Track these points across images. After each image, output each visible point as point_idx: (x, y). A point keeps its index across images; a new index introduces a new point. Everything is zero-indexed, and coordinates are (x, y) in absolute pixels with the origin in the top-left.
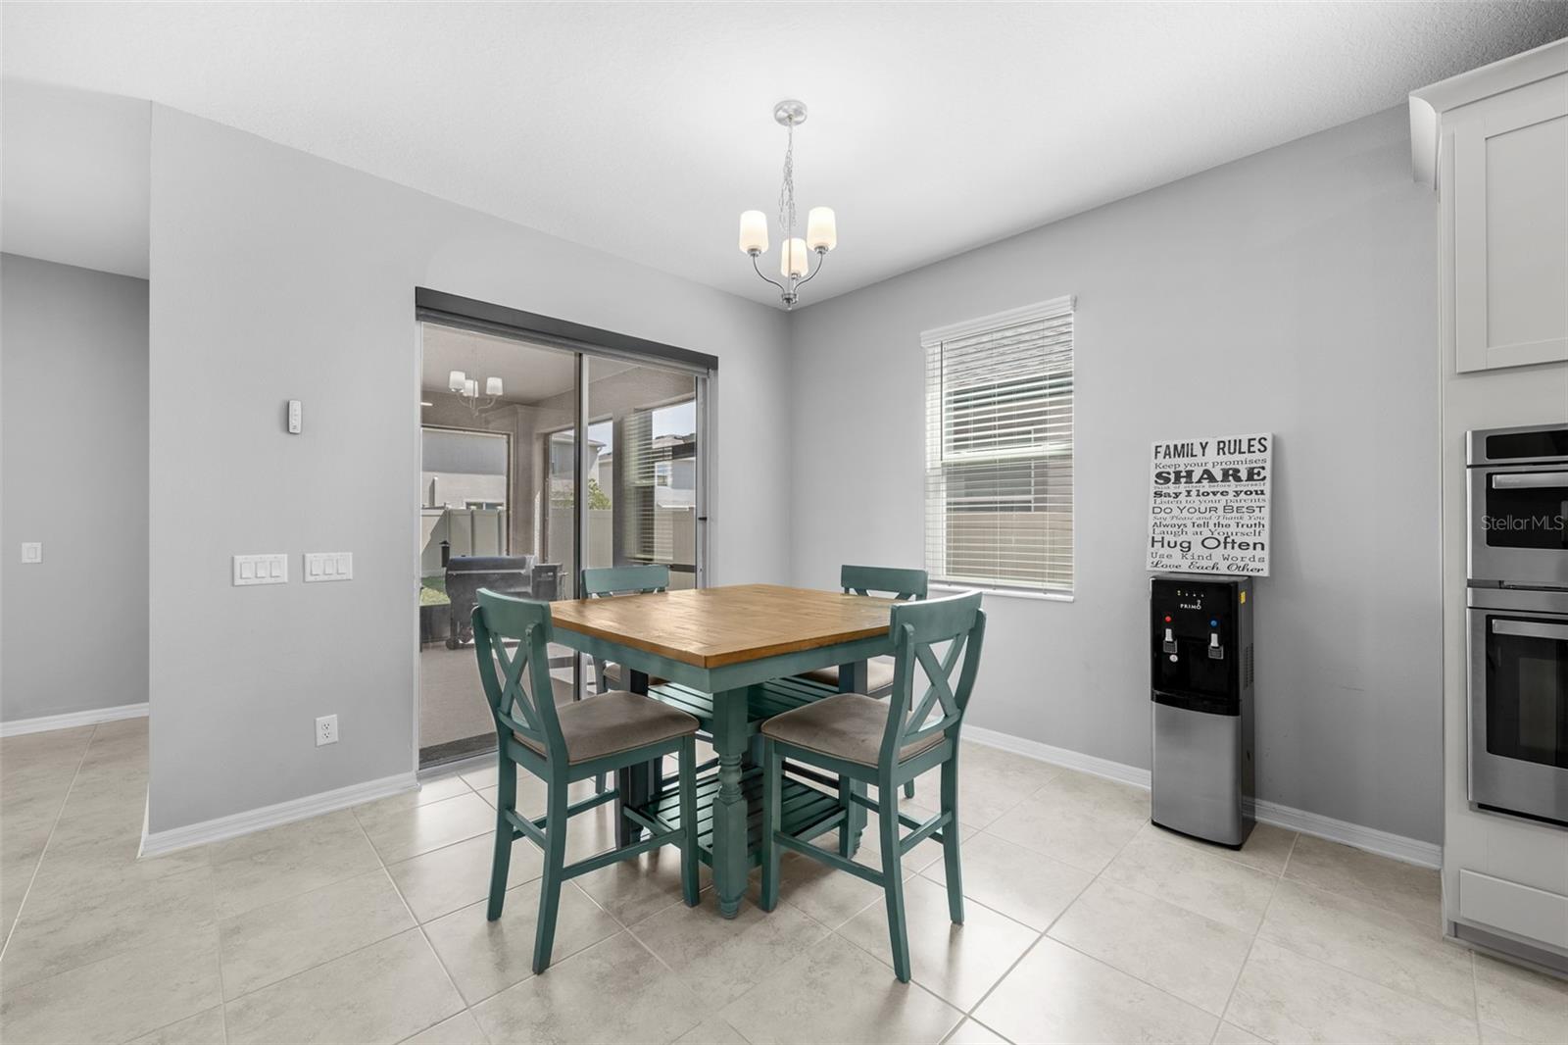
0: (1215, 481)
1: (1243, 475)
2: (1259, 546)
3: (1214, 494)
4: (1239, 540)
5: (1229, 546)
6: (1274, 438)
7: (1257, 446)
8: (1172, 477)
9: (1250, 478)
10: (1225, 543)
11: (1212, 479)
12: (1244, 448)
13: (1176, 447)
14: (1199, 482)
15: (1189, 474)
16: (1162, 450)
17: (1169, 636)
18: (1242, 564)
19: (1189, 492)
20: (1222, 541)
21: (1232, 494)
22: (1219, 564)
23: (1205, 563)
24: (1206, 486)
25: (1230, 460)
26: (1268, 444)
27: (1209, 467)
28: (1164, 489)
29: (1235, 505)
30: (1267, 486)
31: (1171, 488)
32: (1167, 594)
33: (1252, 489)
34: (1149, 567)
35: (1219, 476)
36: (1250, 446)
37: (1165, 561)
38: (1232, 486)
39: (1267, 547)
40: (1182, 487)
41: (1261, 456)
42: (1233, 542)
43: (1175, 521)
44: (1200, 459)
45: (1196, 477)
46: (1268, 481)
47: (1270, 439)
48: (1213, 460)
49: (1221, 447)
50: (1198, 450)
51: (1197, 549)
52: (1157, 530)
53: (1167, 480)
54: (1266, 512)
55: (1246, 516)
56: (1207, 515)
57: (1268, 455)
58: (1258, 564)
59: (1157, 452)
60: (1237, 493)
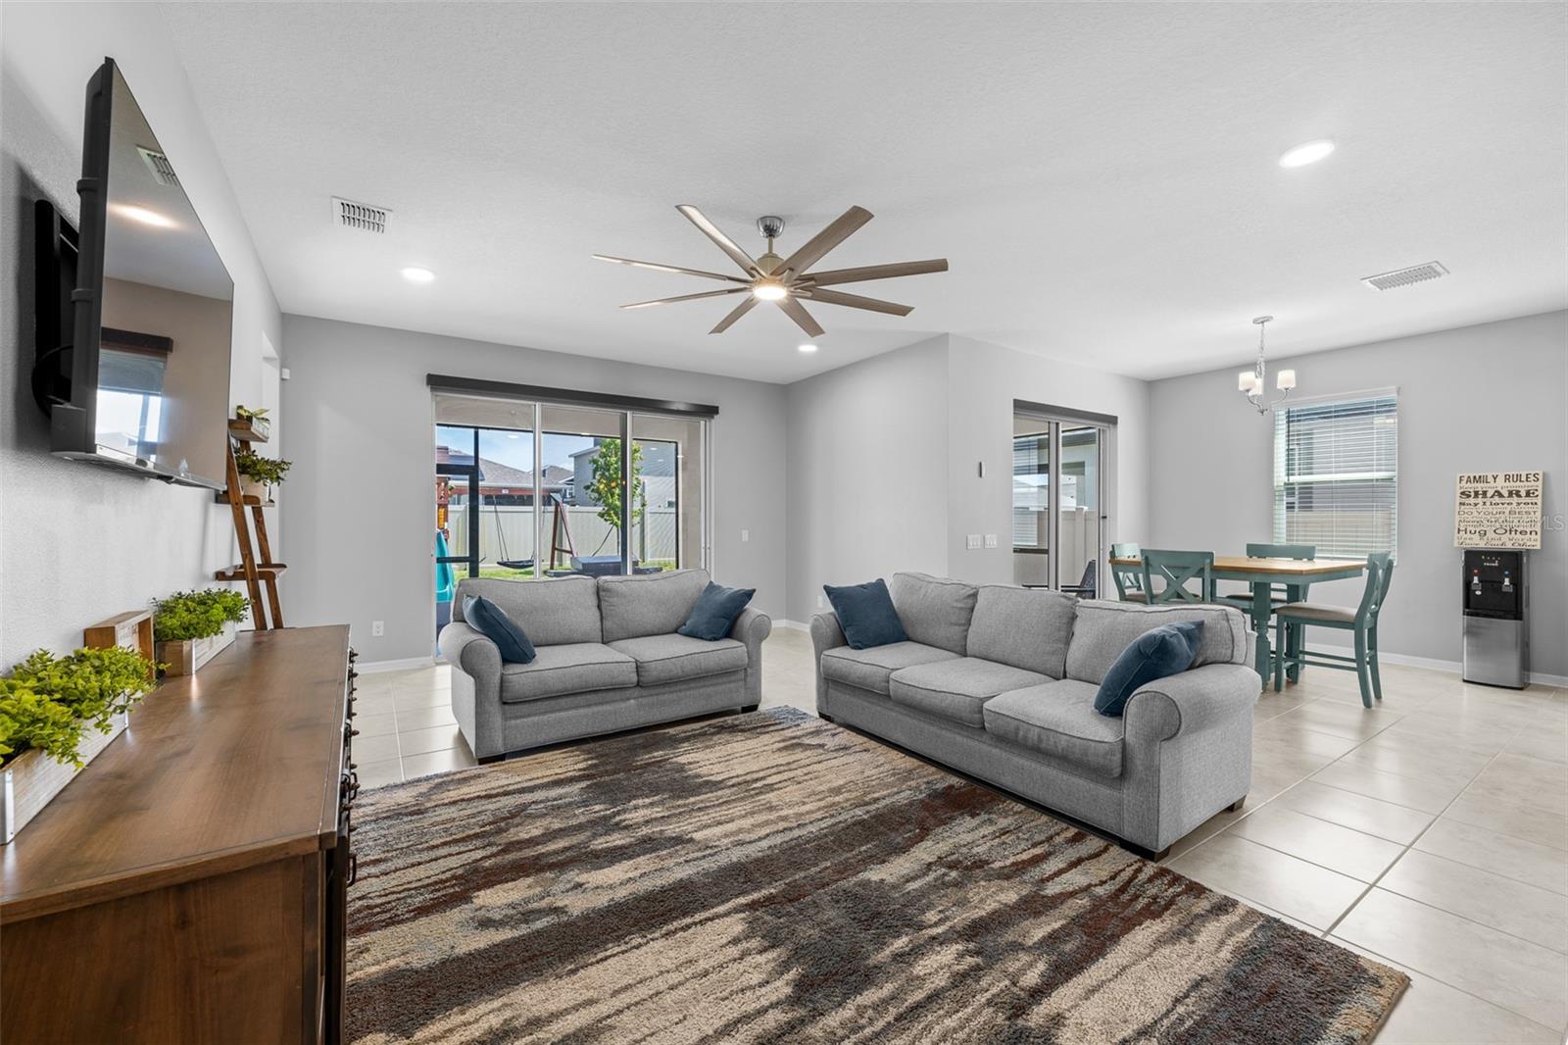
0: (1503, 497)
1: (1523, 494)
2: (1533, 533)
3: (1503, 504)
4: (1519, 529)
5: (1513, 533)
6: (1544, 474)
7: (1532, 478)
8: (1473, 494)
9: (1528, 494)
10: (1511, 531)
11: (1501, 495)
12: (1524, 478)
13: (1475, 477)
14: (1492, 497)
15: (1485, 493)
16: (1465, 479)
17: (1476, 580)
18: (1522, 543)
19: (1484, 503)
20: (1508, 529)
21: (1515, 504)
22: (1508, 543)
23: (1496, 542)
24: (1497, 499)
25: (1513, 485)
26: (1540, 477)
27: (1499, 489)
28: (1467, 501)
29: (1517, 511)
30: (1539, 500)
31: (1472, 500)
32: (1473, 559)
33: (1530, 501)
34: (1456, 545)
35: (1506, 494)
36: (1527, 478)
37: (1468, 541)
38: (1515, 499)
39: (1539, 533)
40: (1480, 500)
41: (1537, 483)
42: (1516, 531)
43: (1475, 519)
44: (1492, 484)
45: (1489, 495)
46: (1540, 497)
47: (1541, 474)
48: (1501, 485)
49: (1507, 478)
50: (1490, 479)
51: (1490, 534)
52: (1462, 524)
53: (1469, 496)
54: (1539, 514)
55: (1525, 516)
56: (1498, 516)
57: (1540, 483)
58: (1533, 542)
59: (1461, 480)
60: (1519, 504)
